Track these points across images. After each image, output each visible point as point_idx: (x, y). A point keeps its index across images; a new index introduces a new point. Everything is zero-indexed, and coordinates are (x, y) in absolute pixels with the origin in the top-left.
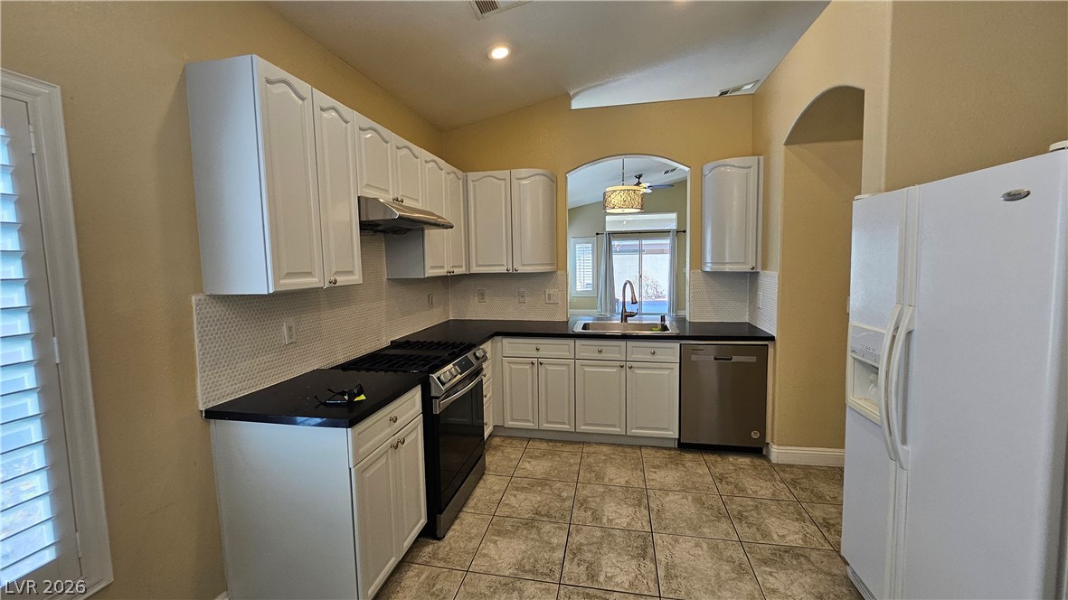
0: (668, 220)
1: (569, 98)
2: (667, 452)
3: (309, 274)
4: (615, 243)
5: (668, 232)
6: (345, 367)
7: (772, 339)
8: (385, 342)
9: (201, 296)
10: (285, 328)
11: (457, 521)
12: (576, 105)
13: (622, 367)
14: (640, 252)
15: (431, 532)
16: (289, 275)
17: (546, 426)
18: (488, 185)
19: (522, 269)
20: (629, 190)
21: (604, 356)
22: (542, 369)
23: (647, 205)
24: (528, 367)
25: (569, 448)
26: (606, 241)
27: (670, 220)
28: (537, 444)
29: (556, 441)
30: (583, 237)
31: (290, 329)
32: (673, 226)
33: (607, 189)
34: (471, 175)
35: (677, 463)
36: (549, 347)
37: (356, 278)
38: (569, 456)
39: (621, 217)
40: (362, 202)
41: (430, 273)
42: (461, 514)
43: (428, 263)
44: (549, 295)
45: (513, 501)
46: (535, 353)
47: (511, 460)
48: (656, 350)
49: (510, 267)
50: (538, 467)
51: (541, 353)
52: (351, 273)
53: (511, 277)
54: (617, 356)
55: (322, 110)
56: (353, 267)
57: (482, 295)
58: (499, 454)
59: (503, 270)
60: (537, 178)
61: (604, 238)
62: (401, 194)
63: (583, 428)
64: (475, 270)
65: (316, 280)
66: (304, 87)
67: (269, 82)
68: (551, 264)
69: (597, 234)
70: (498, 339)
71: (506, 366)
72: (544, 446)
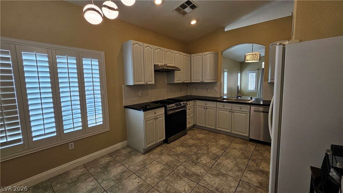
1: (224, 28)
2: (244, 140)
3: (141, 81)
6: (152, 102)
8: (166, 98)
9: (124, 85)
10: (140, 93)
11: (174, 142)
12: (226, 30)
13: (230, 111)
15: (166, 141)
16: (137, 81)
17: (208, 126)
18: (197, 57)
19: (205, 81)
21: (225, 108)
22: (207, 110)
24: (203, 109)
25: (213, 134)
28: (205, 131)
29: (211, 131)
30: (252, 71)
31: (141, 93)
33: (246, 54)
34: (192, 55)
35: (244, 143)
36: (210, 104)
37: (153, 82)
38: (212, 136)
40: (155, 66)
41: (176, 82)
42: (176, 141)
43: (176, 79)
44: (215, 89)
45: (189, 141)
46: (205, 105)
47: (195, 133)
48: (242, 107)
49: (202, 81)
50: (200, 136)
51: (207, 105)
52: (152, 81)
53: (202, 83)
54: (229, 108)
55: (145, 47)
56: (152, 80)
57: (196, 88)
58: (193, 131)
59: (200, 81)
60: (211, 54)
62: (167, 63)
63: (218, 129)
64: (193, 81)
65: (143, 83)
66: (141, 43)
67: (133, 44)
68: (216, 80)
69: (258, 69)
70: (196, 100)
71: (198, 108)
72: (206, 132)
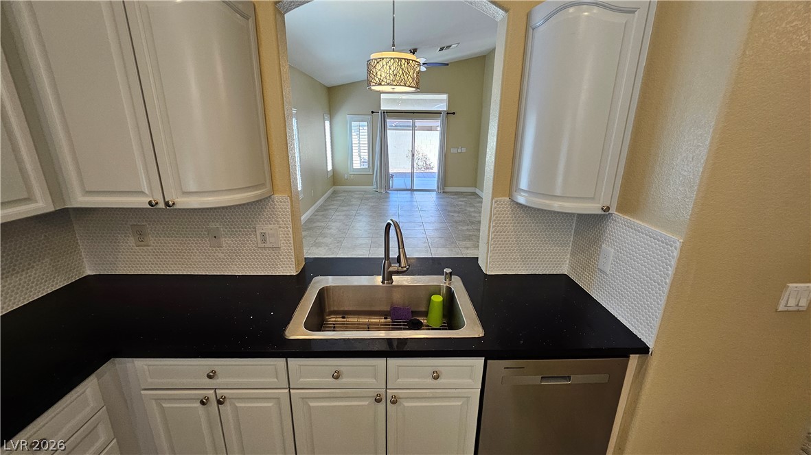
0: (439, 102)
4: (389, 122)
5: (439, 113)
7: (643, 350)
14: (413, 128)
20: (400, 59)
22: (227, 407)
23: (421, 85)
24: (198, 405)
26: (382, 119)
27: (441, 101)
30: (358, 115)
32: (443, 107)
33: (373, 56)
39: (395, 96)
44: (263, 235)
49: (159, 199)
51: (220, 381)
54: (370, 381)
57: (140, 234)
59: (143, 202)
61: (379, 116)
64: (83, 202)
69: (373, 112)
